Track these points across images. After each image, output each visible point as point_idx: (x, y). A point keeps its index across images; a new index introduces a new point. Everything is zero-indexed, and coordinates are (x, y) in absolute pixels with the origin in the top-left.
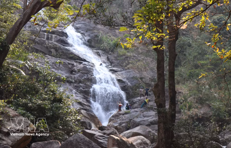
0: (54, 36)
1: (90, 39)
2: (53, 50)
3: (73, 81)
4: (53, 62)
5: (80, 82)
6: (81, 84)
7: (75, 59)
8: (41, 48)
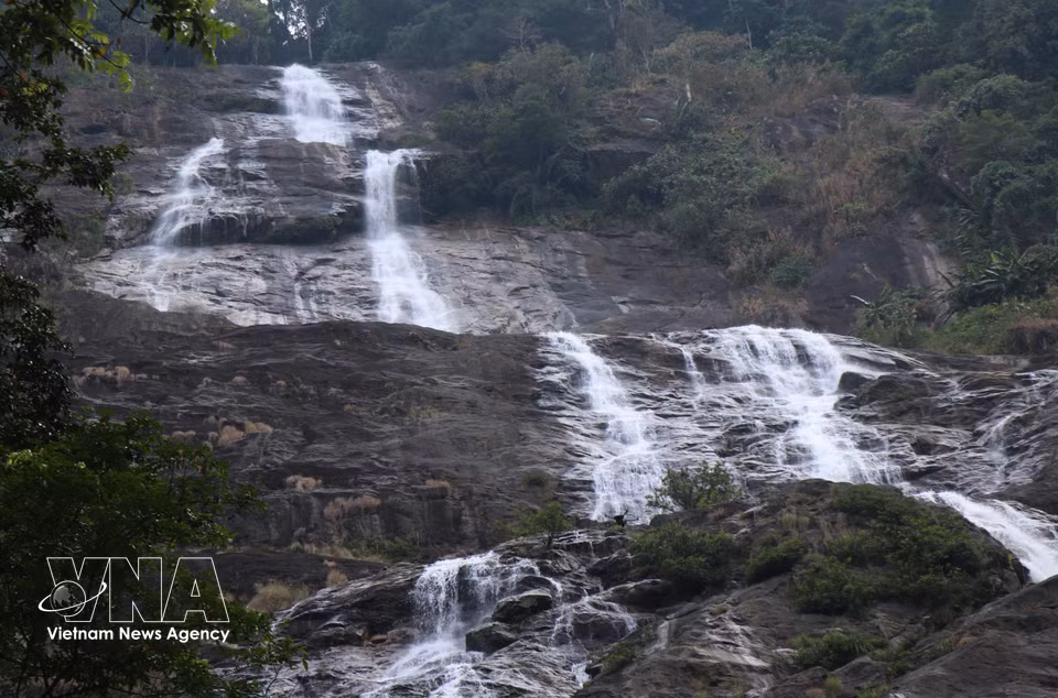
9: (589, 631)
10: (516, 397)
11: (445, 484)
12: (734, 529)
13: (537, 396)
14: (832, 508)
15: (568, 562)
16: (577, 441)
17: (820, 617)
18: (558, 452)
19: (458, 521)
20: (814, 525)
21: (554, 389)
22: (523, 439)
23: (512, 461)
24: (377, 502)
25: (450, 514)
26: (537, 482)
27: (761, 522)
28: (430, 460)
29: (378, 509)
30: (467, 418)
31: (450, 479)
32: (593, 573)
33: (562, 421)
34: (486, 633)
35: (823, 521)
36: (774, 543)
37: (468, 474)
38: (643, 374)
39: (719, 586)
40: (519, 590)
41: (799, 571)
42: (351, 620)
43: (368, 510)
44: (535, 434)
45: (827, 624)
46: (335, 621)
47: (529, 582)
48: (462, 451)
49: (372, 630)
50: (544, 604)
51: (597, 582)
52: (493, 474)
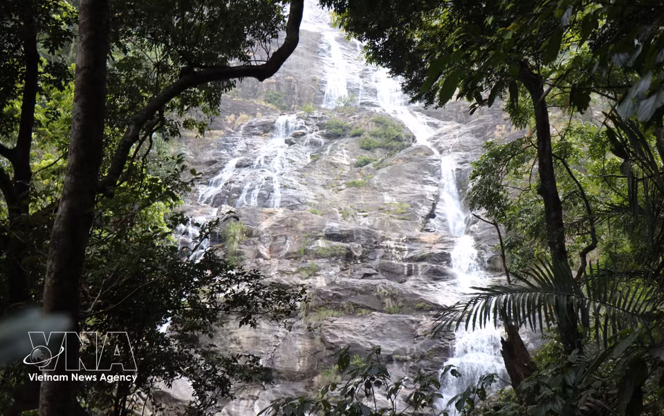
0: (420, 265)
1: (492, 257)
2: (387, 300)
3: (409, 358)
4: (377, 325)
5: (422, 357)
6: (423, 362)
7: (429, 311)
8: (366, 301)
9: (314, 143)
10: (314, 52)
11: (292, 78)
12: (350, 121)
13: (319, 52)
14: (373, 121)
15: (312, 122)
16: (326, 68)
17: (364, 150)
18: (321, 71)
19: (294, 89)
20: (367, 125)
21: (323, 51)
22: (313, 66)
23: (309, 73)
24: (275, 81)
25: (292, 87)
26: (314, 80)
27: (356, 121)
28: (289, 71)
29: (275, 83)
30: (300, 58)
31: (294, 76)
32: (317, 125)
33: (324, 61)
34: (289, 140)
35: (370, 124)
36: (358, 128)
37: (298, 75)
38: (346, 48)
39: (344, 136)
40: (299, 129)
41: (362, 137)
42: (260, 129)
43: (273, 83)
44: (316, 65)
45: (365, 153)
46: (256, 129)
47: (302, 127)
48: (298, 68)
49: (265, 132)
50: (304, 134)
51: (318, 128)
52: (304, 77)
